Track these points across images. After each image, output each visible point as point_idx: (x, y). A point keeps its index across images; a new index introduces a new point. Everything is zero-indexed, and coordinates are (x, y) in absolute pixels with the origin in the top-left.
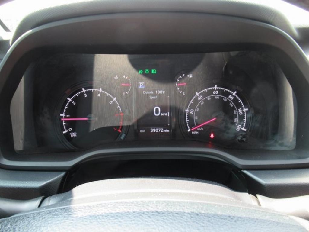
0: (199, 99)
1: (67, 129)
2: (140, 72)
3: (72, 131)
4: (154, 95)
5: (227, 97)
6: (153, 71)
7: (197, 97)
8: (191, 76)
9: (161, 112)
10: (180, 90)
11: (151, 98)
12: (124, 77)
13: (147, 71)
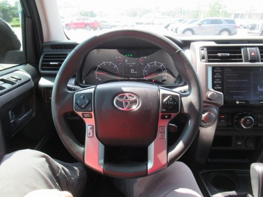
0: (149, 66)
1: (97, 77)
2: (126, 55)
3: (100, 78)
4: (131, 65)
5: (160, 65)
6: (131, 55)
7: (148, 66)
8: (145, 57)
9: (134, 72)
10: (141, 63)
11: (130, 66)
12: (120, 57)
13: (129, 55)
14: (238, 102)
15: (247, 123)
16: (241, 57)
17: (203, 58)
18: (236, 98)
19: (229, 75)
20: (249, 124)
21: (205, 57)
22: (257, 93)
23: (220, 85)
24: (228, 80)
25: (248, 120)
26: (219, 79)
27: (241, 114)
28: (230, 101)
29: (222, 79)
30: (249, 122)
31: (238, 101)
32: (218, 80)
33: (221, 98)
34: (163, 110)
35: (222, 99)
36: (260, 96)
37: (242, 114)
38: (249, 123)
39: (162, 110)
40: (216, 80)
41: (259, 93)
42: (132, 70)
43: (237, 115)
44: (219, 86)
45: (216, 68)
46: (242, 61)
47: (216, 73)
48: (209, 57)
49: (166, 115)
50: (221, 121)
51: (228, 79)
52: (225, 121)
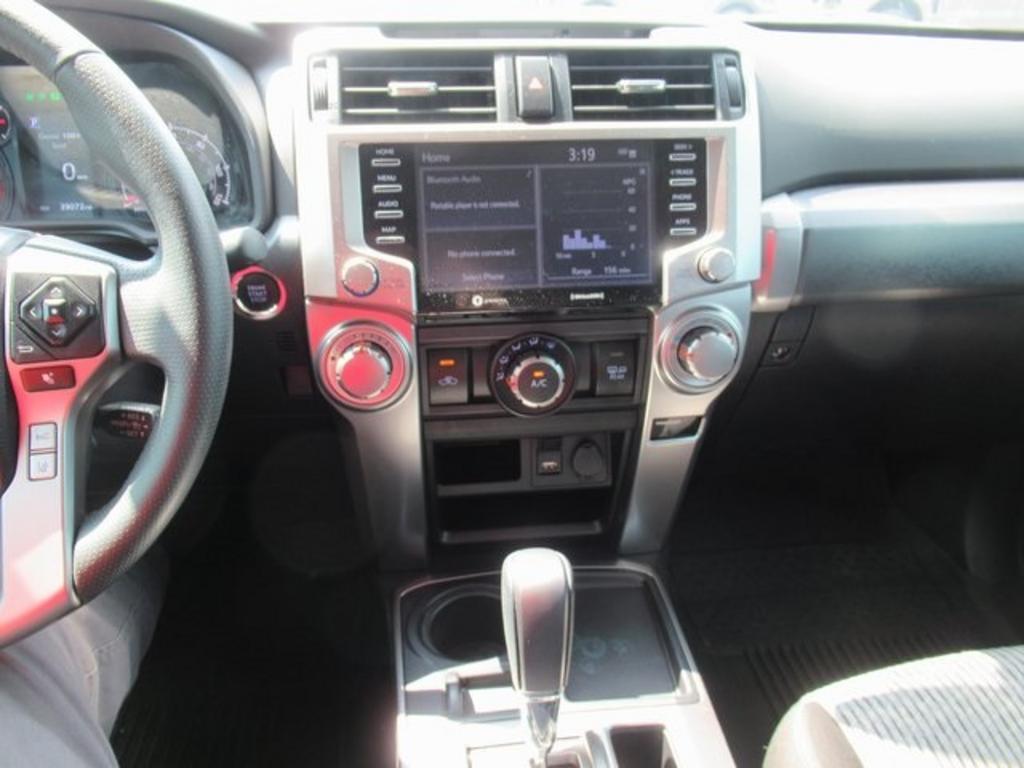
4: (61, 141)
9: (77, 174)
14: (478, 300)
15: (534, 383)
16: (488, 99)
17: (322, 103)
18: (471, 283)
19: (439, 181)
20: (545, 389)
21: (330, 101)
22: (559, 256)
23: (400, 226)
24: (434, 205)
25: (538, 374)
26: (392, 200)
27: (519, 347)
28: (445, 296)
29: (406, 200)
30: (542, 382)
31: (478, 293)
32: (388, 204)
33: (403, 286)
34: (20, 347)
35: (410, 288)
36: (574, 271)
37: (522, 347)
38: (544, 385)
39: (17, 351)
40: (380, 204)
41: (568, 256)
42: (69, 169)
43: (505, 354)
44: (394, 229)
45: (379, 152)
46: (492, 117)
47: (381, 174)
48: (347, 100)
49: (46, 370)
50: (440, 382)
51: (437, 202)
52: (456, 381)
